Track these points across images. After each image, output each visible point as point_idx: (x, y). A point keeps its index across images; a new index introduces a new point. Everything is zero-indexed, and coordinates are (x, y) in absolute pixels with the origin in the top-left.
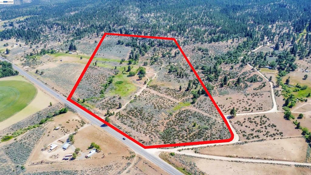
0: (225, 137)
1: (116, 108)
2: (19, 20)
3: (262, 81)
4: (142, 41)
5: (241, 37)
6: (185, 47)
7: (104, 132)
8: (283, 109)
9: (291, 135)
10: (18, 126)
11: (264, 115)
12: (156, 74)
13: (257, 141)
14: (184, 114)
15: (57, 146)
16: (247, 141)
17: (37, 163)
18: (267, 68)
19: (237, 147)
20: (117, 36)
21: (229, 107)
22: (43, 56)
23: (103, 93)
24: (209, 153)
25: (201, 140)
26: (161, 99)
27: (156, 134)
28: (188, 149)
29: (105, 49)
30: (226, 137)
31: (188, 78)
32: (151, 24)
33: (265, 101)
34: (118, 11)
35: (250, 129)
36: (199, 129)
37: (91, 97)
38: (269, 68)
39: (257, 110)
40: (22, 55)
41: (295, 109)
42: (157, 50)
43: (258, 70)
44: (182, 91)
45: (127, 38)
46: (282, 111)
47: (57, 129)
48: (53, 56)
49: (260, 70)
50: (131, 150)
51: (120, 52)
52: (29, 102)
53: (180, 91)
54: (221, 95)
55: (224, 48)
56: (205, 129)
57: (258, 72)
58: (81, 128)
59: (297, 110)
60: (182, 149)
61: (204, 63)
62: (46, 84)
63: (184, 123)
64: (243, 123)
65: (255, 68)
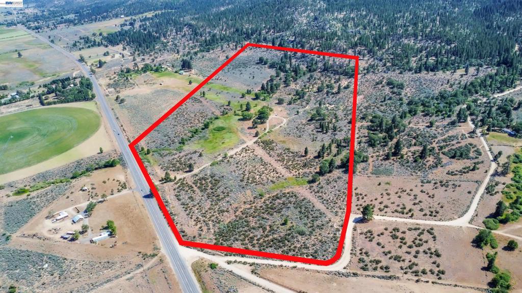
0: (323, 256)
1: (185, 170)
2: (146, 17)
3: (476, 158)
4: (300, 60)
5: (490, 65)
6: (366, 76)
7: (141, 207)
8: (484, 222)
9: (463, 280)
10: (43, 176)
11: (432, 229)
12: (285, 121)
13: (378, 277)
14: (282, 200)
15: (67, 216)
16: (359, 272)
17: (29, 235)
18: (506, 132)
19: (330, 281)
20: (265, 49)
21: (372, 201)
22: (143, 74)
23: (183, 143)
24: (276, 279)
25: (279, 252)
26: (262, 167)
27: (214, 226)
28: (245, 263)
29: (233, 71)
30: (325, 257)
31: (335, 135)
32: (329, 31)
33: (454, 200)
34: (288, 7)
35: (383, 250)
36: (289, 232)
37: (163, 147)
38: (510, 135)
39: (425, 215)
40: (116, 71)
41: (512, 228)
42: (315, 80)
43: (483, 135)
44: (308, 157)
45: (279, 54)
46: (478, 228)
47: (84, 190)
48: (155, 75)
49: (487, 136)
50: (158, 244)
51: (253, 77)
52: (78, 143)
53: (303, 156)
54: (374, 175)
55: (441, 84)
56: (299, 233)
57: (482, 138)
58: (116, 195)
59: (514, 232)
60: (235, 262)
61: (382, 110)
62: (117, 118)
63: (272, 215)
64: (379, 235)
65: (479, 131)
